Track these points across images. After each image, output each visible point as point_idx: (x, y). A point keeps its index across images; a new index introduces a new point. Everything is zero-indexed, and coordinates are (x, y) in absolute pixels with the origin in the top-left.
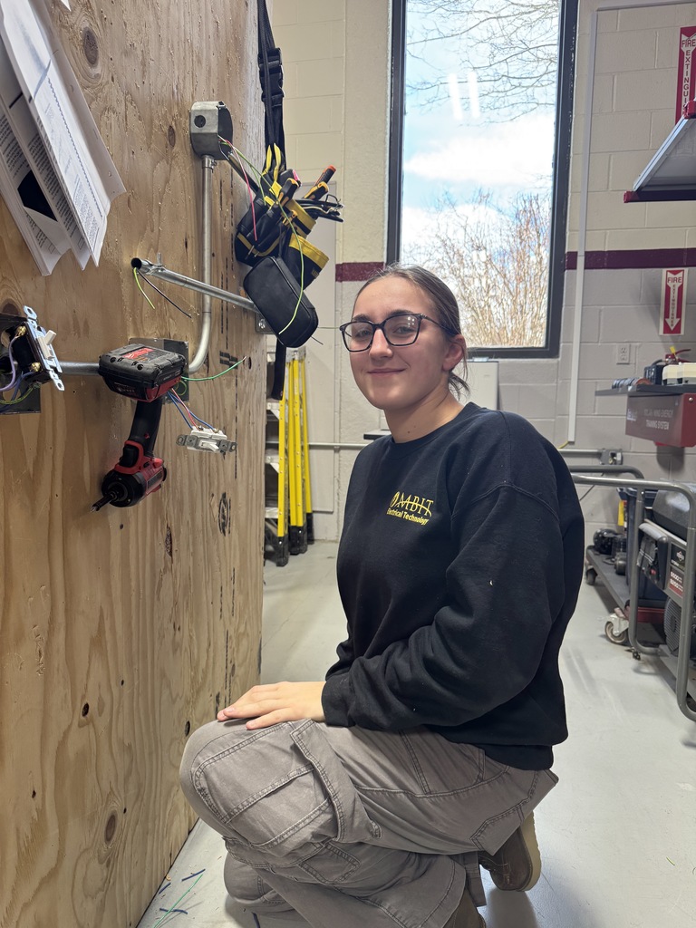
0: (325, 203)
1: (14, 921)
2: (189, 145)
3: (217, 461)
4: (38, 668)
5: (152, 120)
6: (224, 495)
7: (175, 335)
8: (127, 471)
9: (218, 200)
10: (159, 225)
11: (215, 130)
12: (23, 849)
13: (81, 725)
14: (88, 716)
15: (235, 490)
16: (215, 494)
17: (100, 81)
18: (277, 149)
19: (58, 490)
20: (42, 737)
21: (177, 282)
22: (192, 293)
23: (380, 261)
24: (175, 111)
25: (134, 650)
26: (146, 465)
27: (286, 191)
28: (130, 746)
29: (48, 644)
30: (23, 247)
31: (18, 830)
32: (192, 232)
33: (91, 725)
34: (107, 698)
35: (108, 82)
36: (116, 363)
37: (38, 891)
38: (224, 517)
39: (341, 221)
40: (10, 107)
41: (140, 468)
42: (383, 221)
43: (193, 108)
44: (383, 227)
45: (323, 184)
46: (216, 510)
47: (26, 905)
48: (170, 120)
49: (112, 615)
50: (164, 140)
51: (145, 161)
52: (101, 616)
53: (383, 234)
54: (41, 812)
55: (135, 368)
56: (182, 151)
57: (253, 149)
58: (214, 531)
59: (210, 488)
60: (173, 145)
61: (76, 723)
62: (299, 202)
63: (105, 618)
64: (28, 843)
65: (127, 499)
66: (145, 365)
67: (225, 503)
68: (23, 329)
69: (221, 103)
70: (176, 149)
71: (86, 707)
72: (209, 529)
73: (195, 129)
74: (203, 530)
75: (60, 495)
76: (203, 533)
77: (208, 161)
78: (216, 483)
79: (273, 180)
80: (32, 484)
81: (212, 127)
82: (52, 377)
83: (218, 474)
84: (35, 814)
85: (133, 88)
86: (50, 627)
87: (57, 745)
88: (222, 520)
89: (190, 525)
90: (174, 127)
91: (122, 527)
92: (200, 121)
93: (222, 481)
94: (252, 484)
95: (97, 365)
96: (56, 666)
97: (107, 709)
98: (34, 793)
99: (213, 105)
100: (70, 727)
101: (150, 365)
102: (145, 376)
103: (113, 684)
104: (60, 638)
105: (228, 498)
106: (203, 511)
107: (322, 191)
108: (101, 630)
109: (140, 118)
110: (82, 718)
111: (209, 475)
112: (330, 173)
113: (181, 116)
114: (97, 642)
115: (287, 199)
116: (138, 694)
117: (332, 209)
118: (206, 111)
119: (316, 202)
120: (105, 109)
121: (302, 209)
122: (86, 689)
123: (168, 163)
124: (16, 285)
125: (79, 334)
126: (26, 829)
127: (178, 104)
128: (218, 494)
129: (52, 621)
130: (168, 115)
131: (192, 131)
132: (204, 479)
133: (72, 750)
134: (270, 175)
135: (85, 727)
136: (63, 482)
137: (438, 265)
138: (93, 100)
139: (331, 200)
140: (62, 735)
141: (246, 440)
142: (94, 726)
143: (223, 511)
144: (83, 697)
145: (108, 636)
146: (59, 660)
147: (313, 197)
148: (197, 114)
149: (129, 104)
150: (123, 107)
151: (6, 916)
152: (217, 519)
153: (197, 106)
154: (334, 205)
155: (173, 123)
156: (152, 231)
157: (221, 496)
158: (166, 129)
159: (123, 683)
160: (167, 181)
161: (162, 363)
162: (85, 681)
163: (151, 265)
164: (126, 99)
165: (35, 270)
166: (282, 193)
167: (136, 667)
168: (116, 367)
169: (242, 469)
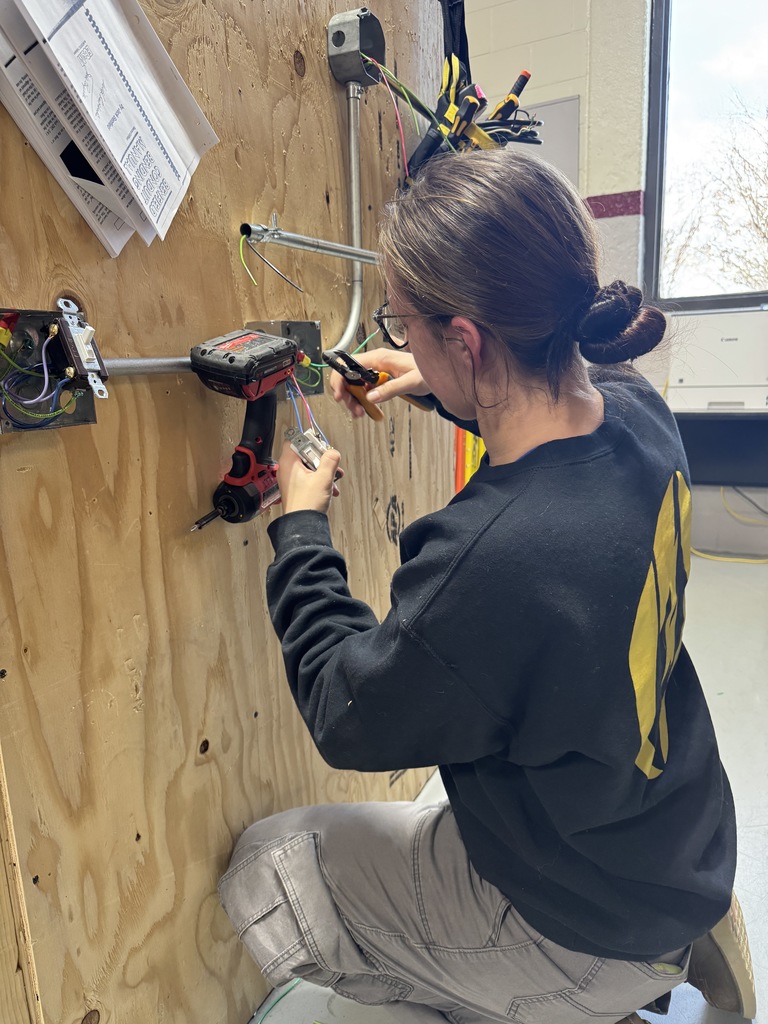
0: (516, 122)
1: (121, 965)
2: (327, 72)
3: (382, 460)
4: (136, 704)
5: (267, 47)
6: (394, 499)
7: (314, 313)
8: (237, 482)
9: (376, 138)
10: (285, 178)
11: (356, 47)
12: (127, 894)
13: (198, 763)
14: (208, 753)
15: (410, 492)
16: (380, 498)
17: (184, 6)
18: (455, 60)
19: (152, 506)
20: (145, 778)
21: (306, 248)
22: (338, 260)
23: (637, 189)
24: (304, 31)
25: (270, 678)
26: (261, 474)
27: (463, 114)
28: (269, 785)
29: (148, 678)
30: (82, 226)
31: (118, 874)
32: (335, 182)
33: (213, 763)
34: (233, 732)
35: (196, 6)
36: (206, 357)
37: (149, 935)
38: (394, 524)
39: (539, 143)
40: (26, 53)
41: (253, 478)
42: (641, 138)
43: (331, 23)
44: (641, 145)
45: (513, 97)
46: (382, 517)
47: (135, 951)
48: (296, 43)
49: (238, 641)
50: (288, 70)
51: (259, 99)
52: (222, 643)
53: (640, 154)
54: (149, 856)
55: (226, 361)
56: (317, 80)
57: (429, 65)
58: (380, 540)
59: (373, 491)
60: (301, 74)
61: (191, 759)
62: (482, 126)
63: (228, 644)
64: (133, 887)
65: (239, 515)
66: (238, 357)
67: (395, 507)
68: (55, 329)
69: (364, 10)
70: (307, 79)
71: (205, 746)
72: (374, 539)
73: (334, 50)
74: (364, 541)
75: (155, 512)
76: (365, 544)
77: (353, 88)
78: (381, 485)
79: (449, 102)
80: (113, 502)
81: (352, 44)
82: (91, 383)
83: (384, 475)
84: (141, 859)
85: (237, 9)
86: (149, 660)
87: (166, 785)
88: (392, 528)
89: (345, 536)
90: (303, 52)
91: (246, 543)
92: (339, 38)
93: (390, 481)
94: (435, 483)
95: (189, 359)
96: (160, 701)
97: (235, 744)
98: (138, 837)
99: (353, 15)
100: (183, 766)
101: (243, 357)
102: (237, 370)
103: (242, 715)
104: (164, 671)
105: (399, 502)
106: (363, 519)
107: (510, 107)
108: (222, 659)
109: (248, 46)
110: (200, 756)
111: (371, 477)
112: (524, 80)
113: (313, 36)
114: (219, 671)
115: (464, 123)
116: (279, 727)
117: (526, 129)
118: (344, 24)
119: (504, 122)
120: (194, 41)
121: (486, 134)
122: (204, 723)
123: (294, 99)
124: (74, 272)
125: (170, 323)
126: (130, 874)
127: (307, 22)
128: (384, 498)
129: (151, 652)
130: (292, 38)
131: (331, 53)
132: (364, 483)
133: (187, 789)
134: (447, 95)
135: (205, 765)
136: (158, 497)
137: (724, 186)
138: (175, 30)
139: (521, 117)
140: (173, 774)
141: (425, 432)
142: (217, 763)
143: (393, 517)
144: (200, 733)
145: (232, 664)
146: (164, 694)
147: (500, 116)
148: (335, 30)
149: (230, 30)
150: (222, 36)
151: (108, 961)
152: (384, 526)
153: (336, 20)
154: (527, 123)
155: (301, 47)
156: (274, 187)
157: (389, 500)
158: (290, 55)
159: (256, 715)
160: (295, 122)
161: (260, 353)
162: (201, 716)
163: (266, 230)
164: (225, 25)
165: (103, 252)
166: (458, 117)
167: (274, 696)
168: (206, 361)
169: (419, 466)
